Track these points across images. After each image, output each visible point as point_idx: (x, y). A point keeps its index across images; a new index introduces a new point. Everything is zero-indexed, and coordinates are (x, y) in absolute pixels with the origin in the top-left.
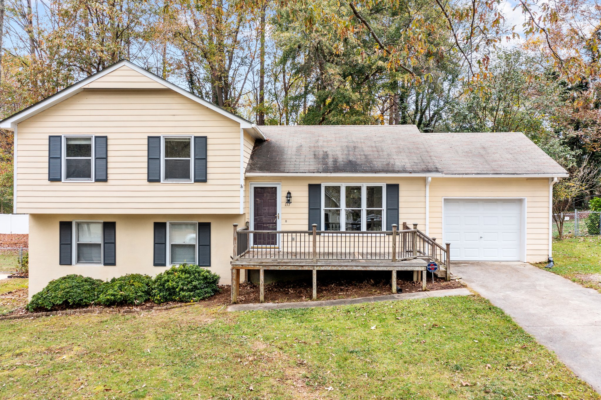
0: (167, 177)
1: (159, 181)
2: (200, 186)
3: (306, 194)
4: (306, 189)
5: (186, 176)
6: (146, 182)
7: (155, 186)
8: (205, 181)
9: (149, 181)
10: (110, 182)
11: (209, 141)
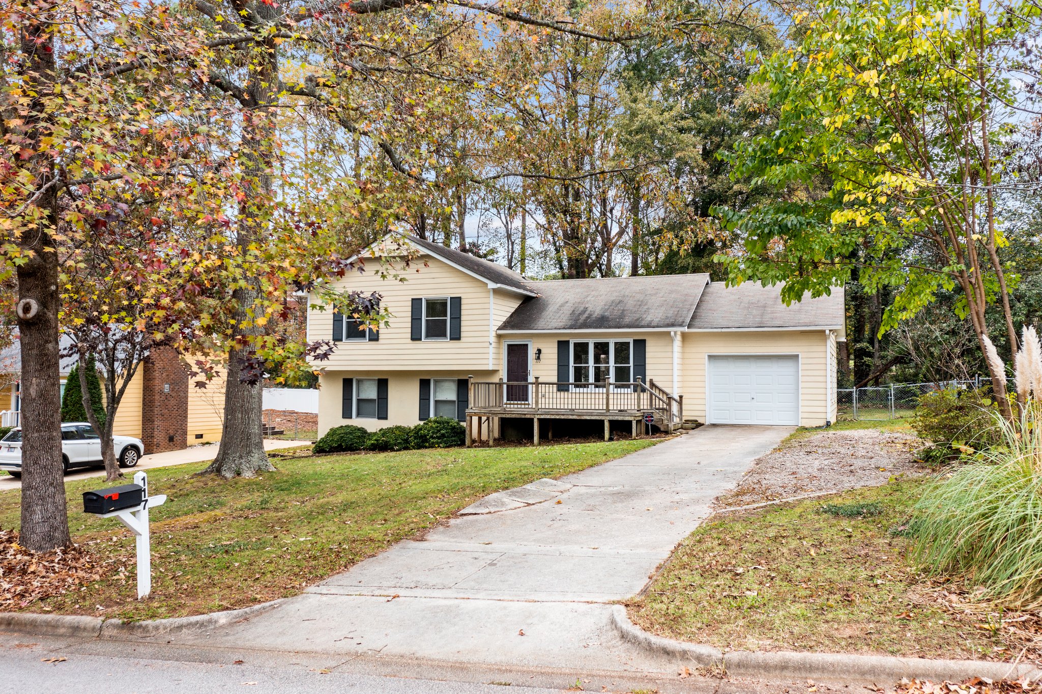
0: (427, 336)
1: (420, 339)
2: (455, 344)
3: (556, 351)
4: (556, 345)
5: (444, 335)
6: (409, 341)
7: (417, 344)
8: (459, 338)
9: (413, 339)
10: (381, 341)
11: (463, 302)
